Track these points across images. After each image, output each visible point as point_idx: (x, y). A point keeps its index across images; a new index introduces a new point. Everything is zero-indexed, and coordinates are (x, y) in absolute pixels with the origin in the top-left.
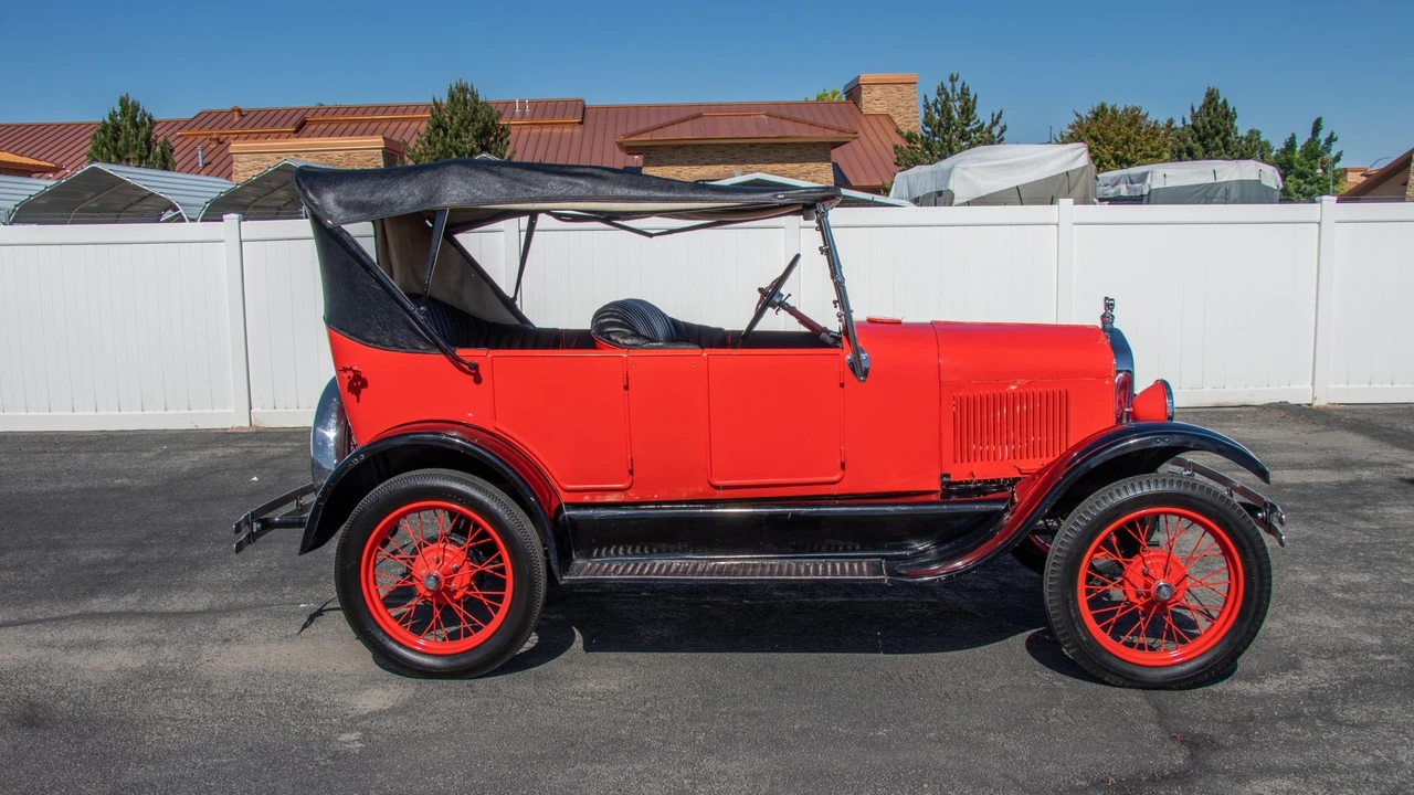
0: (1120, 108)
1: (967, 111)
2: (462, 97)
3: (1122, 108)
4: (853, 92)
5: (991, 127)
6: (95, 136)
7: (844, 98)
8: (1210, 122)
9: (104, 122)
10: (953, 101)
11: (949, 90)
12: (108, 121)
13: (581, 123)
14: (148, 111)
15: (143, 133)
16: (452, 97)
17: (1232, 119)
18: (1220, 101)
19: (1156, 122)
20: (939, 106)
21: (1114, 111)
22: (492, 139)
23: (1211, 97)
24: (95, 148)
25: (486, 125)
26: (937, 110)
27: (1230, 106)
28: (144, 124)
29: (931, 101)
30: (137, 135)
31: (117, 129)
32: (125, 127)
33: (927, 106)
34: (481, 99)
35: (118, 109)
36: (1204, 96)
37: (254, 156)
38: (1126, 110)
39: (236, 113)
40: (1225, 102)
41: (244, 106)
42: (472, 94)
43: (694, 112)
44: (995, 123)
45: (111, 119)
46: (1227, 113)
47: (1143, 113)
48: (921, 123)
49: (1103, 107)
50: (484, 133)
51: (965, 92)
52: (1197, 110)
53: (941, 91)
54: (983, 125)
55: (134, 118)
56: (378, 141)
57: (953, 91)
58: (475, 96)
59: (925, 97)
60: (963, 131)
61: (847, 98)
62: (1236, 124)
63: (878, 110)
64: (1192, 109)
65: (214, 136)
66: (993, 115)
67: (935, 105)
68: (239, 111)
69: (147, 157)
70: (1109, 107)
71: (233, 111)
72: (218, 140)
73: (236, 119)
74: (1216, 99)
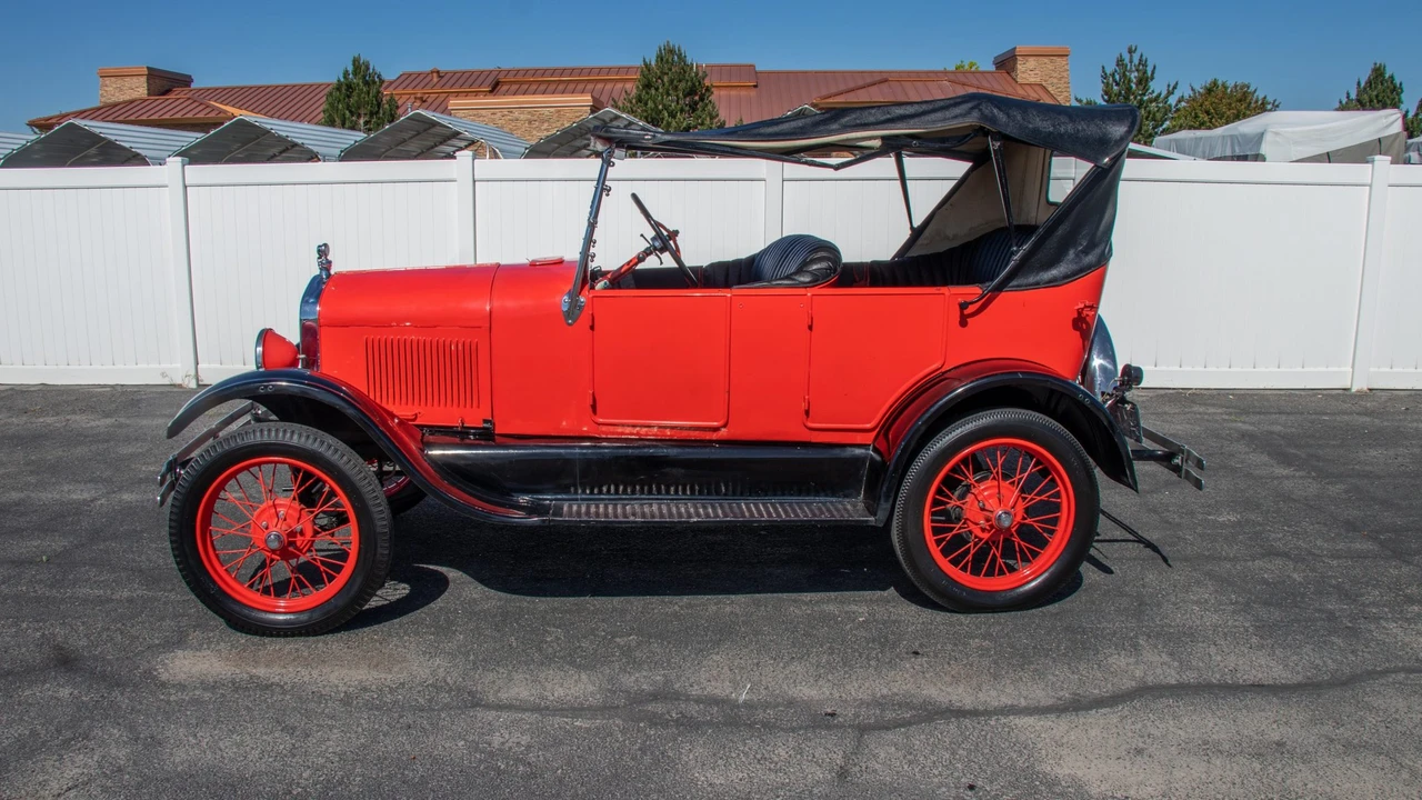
0: (1231, 84)
1: (1144, 81)
2: (670, 59)
3: (1233, 84)
4: (1006, 63)
5: (1167, 97)
6: (331, 94)
7: (993, 68)
8: (1377, 96)
9: (339, 81)
10: (1131, 71)
11: (1127, 61)
12: (342, 80)
13: (755, 86)
14: (378, 70)
15: (373, 91)
16: (660, 58)
17: (1398, 94)
18: (1387, 76)
19: (1265, 98)
20: (1117, 77)
21: (1225, 88)
22: (697, 98)
23: (1378, 72)
24: (331, 105)
25: (694, 84)
26: (1114, 80)
27: (1397, 82)
28: (374, 82)
29: (1108, 72)
30: (369, 93)
31: (349, 87)
32: (358, 85)
33: (1105, 76)
34: (689, 61)
35: (350, 69)
36: (1370, 72)
37: (471, 112)
38: (1236, 86)
39: (435, 75)
40: (1392, 77)
41: (442, 68)
42: (679, 56)
43: (878, 78)
44: (1170, 93)
45: (345, 77)
46: (1395, 87)
47: (1252, 89)
48: (1102, 92)
49: (1215, 83)
50: (691, 92)
51: (1143, 62)
52: (1363, 85)
53: (1120, 62)
54: (1160, 94)
55: (364, 77)
56: (587, 99)
57: (1131, 62)
58: (682, 58)
59: (1103, 68)
60: (1141, 100)
61: (997, 68)
62: (1403, 96)
63: (1032, 80)
64: (1359, 84)
65: (419, 95)
66: (1169, 86)
67: (1113, 75)
68: (438, 72)
69: (378, 112)
70: (1220, 83)
71: (432, 72)
72: (421, 99)
73: (435, 80)
74: (1382, 74)
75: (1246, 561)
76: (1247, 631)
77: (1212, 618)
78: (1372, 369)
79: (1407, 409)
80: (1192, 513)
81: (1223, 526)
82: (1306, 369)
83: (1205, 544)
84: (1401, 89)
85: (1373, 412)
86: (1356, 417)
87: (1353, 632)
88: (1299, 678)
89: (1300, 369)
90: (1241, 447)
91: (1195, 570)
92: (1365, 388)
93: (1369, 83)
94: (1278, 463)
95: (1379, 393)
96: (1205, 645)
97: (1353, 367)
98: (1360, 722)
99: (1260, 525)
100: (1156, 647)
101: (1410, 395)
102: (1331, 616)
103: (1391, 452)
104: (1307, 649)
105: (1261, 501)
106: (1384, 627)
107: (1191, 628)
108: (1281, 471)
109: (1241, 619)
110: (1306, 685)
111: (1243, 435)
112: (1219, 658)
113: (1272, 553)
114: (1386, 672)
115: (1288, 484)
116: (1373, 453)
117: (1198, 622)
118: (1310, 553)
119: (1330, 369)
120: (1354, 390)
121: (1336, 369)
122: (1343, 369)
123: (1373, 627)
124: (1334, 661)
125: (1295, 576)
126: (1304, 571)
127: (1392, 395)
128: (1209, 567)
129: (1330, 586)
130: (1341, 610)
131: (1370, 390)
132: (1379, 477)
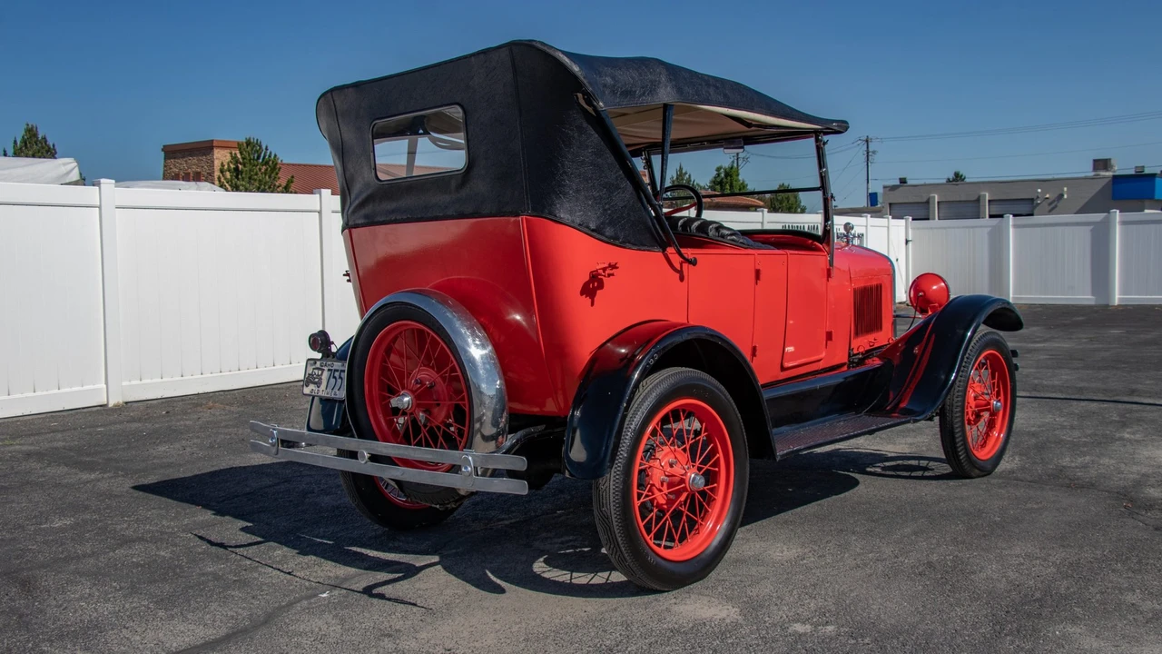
18: (40, 137)
23: (31, 132)
27: (50, 143)
36: (23, 132)
40: (44, 138)
46: (49, 148)
64: (15, 142)
74: (35, 135)
75: (105, 553)
76: (149, 608)
77: (106, 608)
78: (124, 383)
79: (167, 412)
80: (22, 527)
81: (62, 530)
82: (62, 390)
83: (54, 549)
84: (55, 150)
85: (140, 419)
86: (128, 425)
87: (243, 584)
88: (223, 632)
89: (56, 391)
90: (33, 464)
91: (60, 572)
92: (121, 402)
93: (24, 142)
94: (81, 471)
95: (135, 405)
96: (115, 631)
97: (107, 383)
98: (298, 645)
99: (100, 521)
100: (66, 648)
101: (163, 403)
102: (216, 577)
103: (177, 445)
104: (214, 606)
105: (86, 503)
106: (265, 573)
107: (89, 621)
108: (85, 476)
109: (136, 599)
110: (234, 634)
111: (29, 455)
112: (138, 638)
113: (126, 542)
114: (290, 605)
115: (103, 486)
116: (162, 448)
117: (95, 614)
118: (162, 533)
119: (86, 387)
120: (111, 405)
121: (91, 387)
122: (96, 386)
123: (256, 575)
124: (244, 609)
125: (162, 553)
126: (167, 548)
127: (148, 404)
128: (72, 567)
129: (199, 554)
130: (221, 569)
131: (126, 403)
132: (180, 465)
